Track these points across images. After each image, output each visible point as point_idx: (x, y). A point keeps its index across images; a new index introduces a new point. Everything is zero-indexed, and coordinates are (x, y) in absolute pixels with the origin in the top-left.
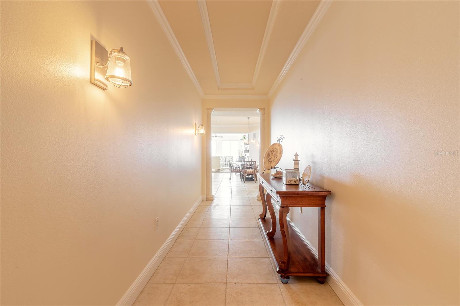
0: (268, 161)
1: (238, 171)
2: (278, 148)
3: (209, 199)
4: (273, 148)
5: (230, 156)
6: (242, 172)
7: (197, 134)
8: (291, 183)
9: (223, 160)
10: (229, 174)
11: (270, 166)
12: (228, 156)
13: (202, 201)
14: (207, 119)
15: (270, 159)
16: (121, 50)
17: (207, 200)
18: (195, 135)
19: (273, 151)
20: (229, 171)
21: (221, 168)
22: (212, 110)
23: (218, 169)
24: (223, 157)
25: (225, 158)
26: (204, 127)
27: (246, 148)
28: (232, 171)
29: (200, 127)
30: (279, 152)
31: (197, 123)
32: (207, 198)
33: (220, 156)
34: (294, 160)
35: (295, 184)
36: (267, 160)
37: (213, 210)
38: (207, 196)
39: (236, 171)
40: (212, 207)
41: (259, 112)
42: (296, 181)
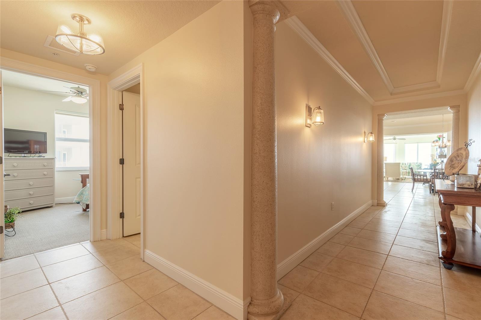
0: (451, 167)
1: (425, 180)
2: (464, 153)
3: (381, 205)
4: (457, 154)
5: (417, 163)
6: (430, 181)
7: (365, 142)
8: (463, 186)
9: (405, 167)
10: (412, 184)
11: (451, 172)
12: (414, 163)
13: (373, 205)
14: (378, 125)
15: (454, 164)
16: (319, 108)
17: (377, 206)
18: (364, 142)
19: (458, 156)
20: (411, 181)
21: (401, 176)
22: (385, 115)
23: (397, 178)
24: (405, 164)
25: (409, 165)
26: (373, 135)
27: (441, 151)
28: (415, 180)
29: (370, 135)
30: (464, 157)
31: (366, 131)
32: (377, 204)
33: (401, 162)
34: (478, 165)
35: (470, 187)
36: (449, 166)
37: (383, 214)
38: (377, 201)
39: (422, 180)
40: (383, 211)
41: (450, 110)
42: (471, 185)
